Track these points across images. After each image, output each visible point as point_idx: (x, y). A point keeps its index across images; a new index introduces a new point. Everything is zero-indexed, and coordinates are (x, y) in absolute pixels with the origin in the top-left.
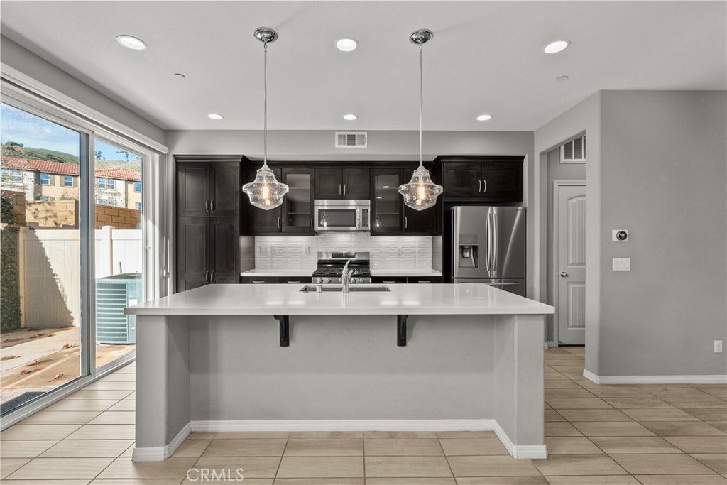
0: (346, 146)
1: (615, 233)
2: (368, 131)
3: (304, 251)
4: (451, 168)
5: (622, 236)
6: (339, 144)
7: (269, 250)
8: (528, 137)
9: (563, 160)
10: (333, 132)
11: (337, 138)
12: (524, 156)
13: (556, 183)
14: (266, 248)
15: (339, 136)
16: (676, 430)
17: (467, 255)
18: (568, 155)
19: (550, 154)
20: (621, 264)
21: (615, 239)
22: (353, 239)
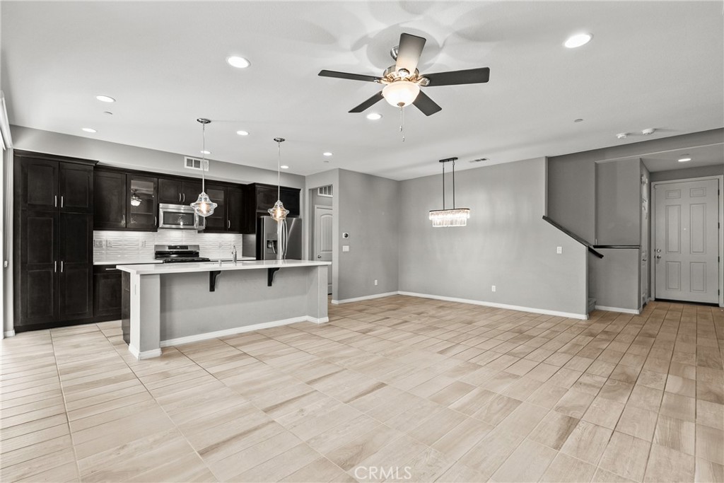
0: (193, 168)
1: (344, 234)
2: (209, 160)
3: (140, 245)
4: (261, 192)
5: (346, 236)
6: (187, 165)
7: (104, 243)
8: (302, 179)
9: (319, 194)
10: (183, 156)
11: (186, 160)
12: (300, 190)
13: (316, 206)
14: (101, 242)
15: (188, 160)
16: (364, 310)
17: (270, 246)
18: (321, 192)
19: (313, 191)
20: (346, 248)
21: (344, 237)
22: (184, 235)
